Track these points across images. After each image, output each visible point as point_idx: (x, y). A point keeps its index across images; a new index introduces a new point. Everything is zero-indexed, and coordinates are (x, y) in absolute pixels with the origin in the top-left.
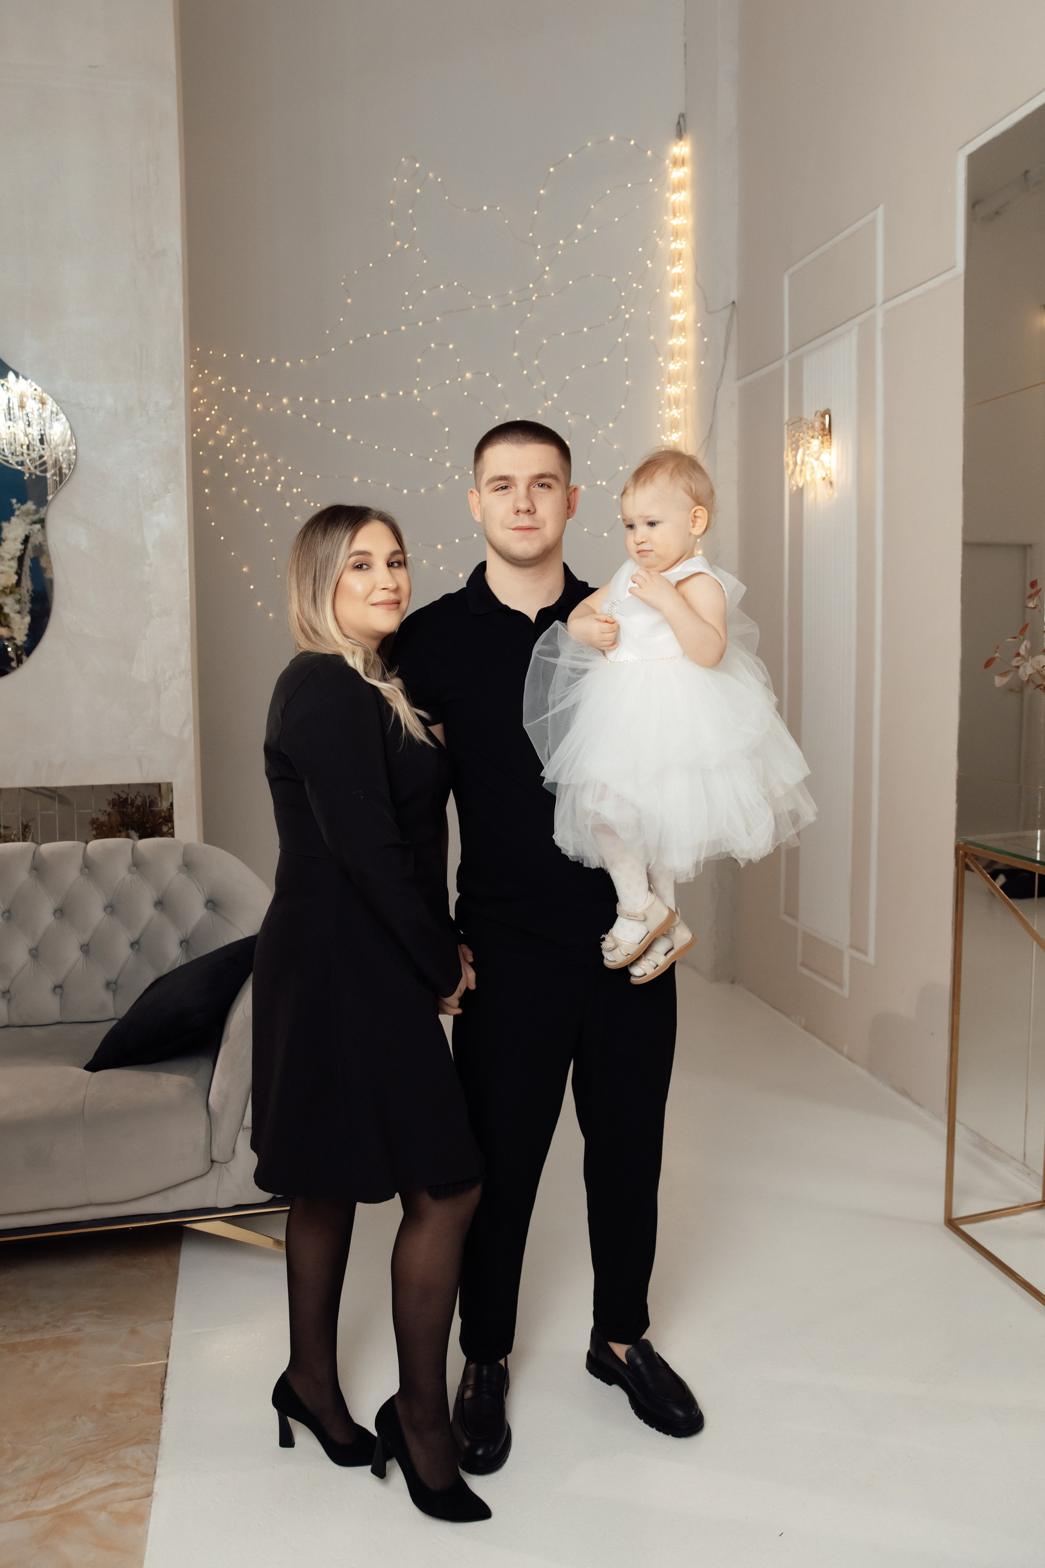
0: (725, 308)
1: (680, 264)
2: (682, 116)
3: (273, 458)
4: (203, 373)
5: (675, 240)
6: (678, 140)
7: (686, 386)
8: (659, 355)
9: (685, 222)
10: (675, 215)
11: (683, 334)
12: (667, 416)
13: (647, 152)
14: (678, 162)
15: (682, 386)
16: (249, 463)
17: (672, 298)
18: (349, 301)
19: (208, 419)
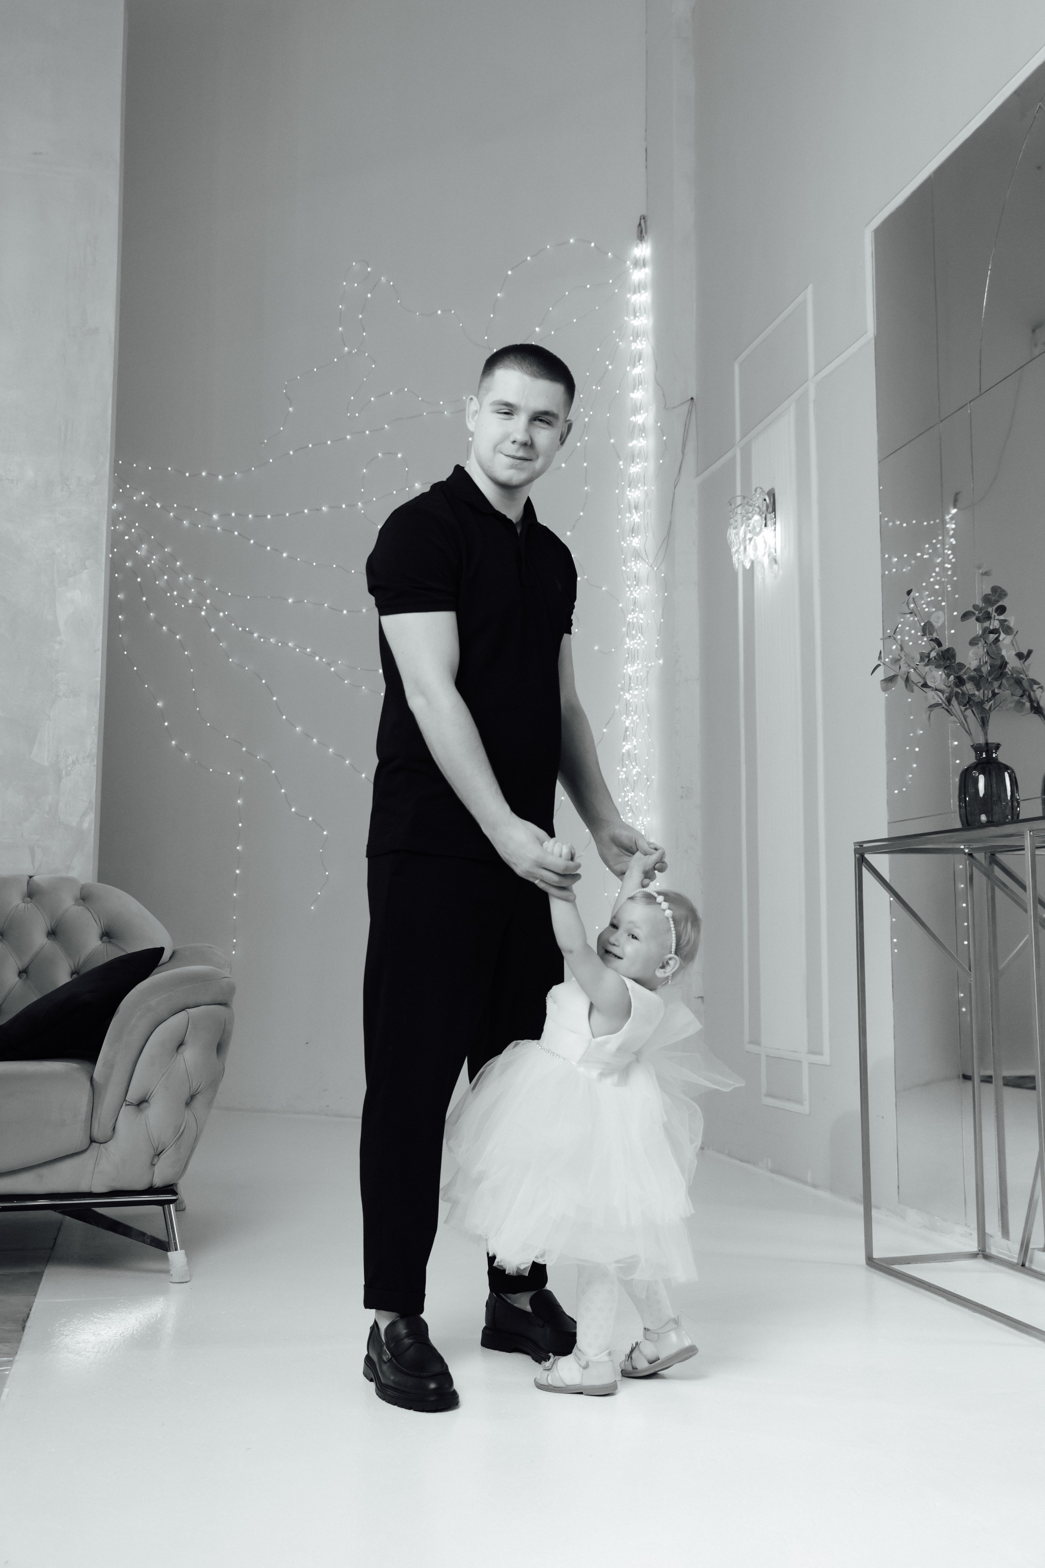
0: (682, 404)
1: (640, 364)
2: (643, 218)
3: (198, 579)
4: (124, 488)
5: (634, 341)
6: (638, 241)
7: (646, 488)
8: (619, 458)
9: (645, 321)
10: (635, 316)
11: (643, 435)
12: (627, 521)
13: (608, 253)
14: (639, 263)
15: (641, 488)
16: (170, 586)
17: (632, 398)
18: (291, 409)
19: (127, 538)
